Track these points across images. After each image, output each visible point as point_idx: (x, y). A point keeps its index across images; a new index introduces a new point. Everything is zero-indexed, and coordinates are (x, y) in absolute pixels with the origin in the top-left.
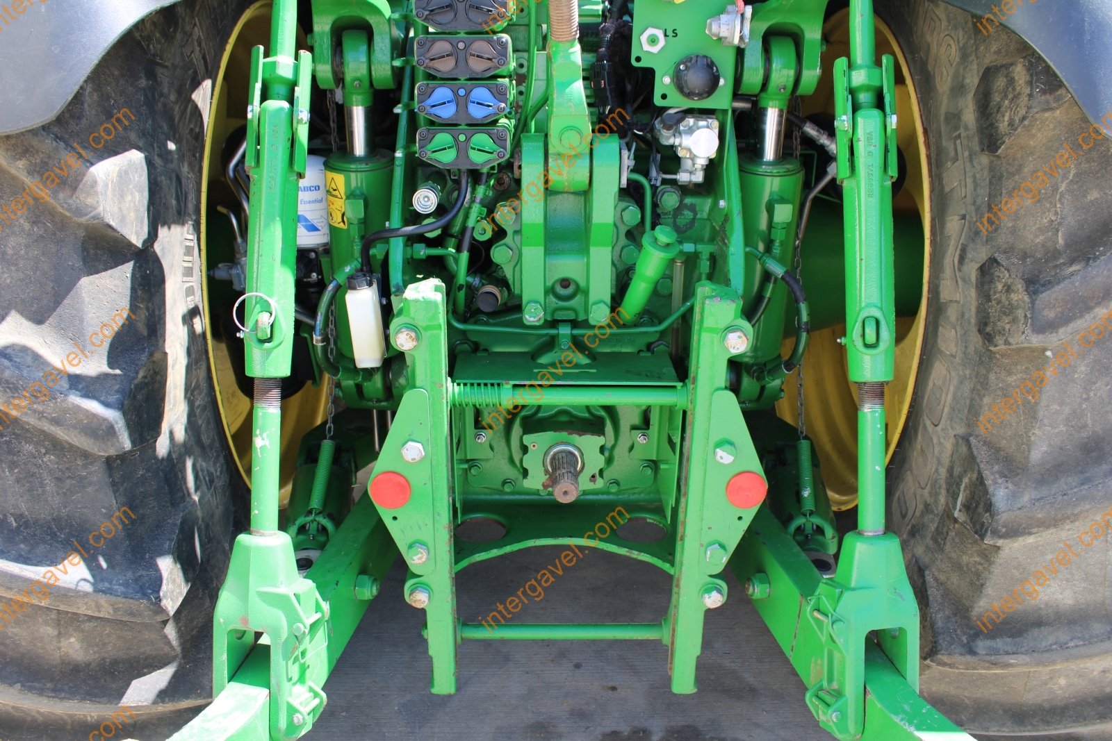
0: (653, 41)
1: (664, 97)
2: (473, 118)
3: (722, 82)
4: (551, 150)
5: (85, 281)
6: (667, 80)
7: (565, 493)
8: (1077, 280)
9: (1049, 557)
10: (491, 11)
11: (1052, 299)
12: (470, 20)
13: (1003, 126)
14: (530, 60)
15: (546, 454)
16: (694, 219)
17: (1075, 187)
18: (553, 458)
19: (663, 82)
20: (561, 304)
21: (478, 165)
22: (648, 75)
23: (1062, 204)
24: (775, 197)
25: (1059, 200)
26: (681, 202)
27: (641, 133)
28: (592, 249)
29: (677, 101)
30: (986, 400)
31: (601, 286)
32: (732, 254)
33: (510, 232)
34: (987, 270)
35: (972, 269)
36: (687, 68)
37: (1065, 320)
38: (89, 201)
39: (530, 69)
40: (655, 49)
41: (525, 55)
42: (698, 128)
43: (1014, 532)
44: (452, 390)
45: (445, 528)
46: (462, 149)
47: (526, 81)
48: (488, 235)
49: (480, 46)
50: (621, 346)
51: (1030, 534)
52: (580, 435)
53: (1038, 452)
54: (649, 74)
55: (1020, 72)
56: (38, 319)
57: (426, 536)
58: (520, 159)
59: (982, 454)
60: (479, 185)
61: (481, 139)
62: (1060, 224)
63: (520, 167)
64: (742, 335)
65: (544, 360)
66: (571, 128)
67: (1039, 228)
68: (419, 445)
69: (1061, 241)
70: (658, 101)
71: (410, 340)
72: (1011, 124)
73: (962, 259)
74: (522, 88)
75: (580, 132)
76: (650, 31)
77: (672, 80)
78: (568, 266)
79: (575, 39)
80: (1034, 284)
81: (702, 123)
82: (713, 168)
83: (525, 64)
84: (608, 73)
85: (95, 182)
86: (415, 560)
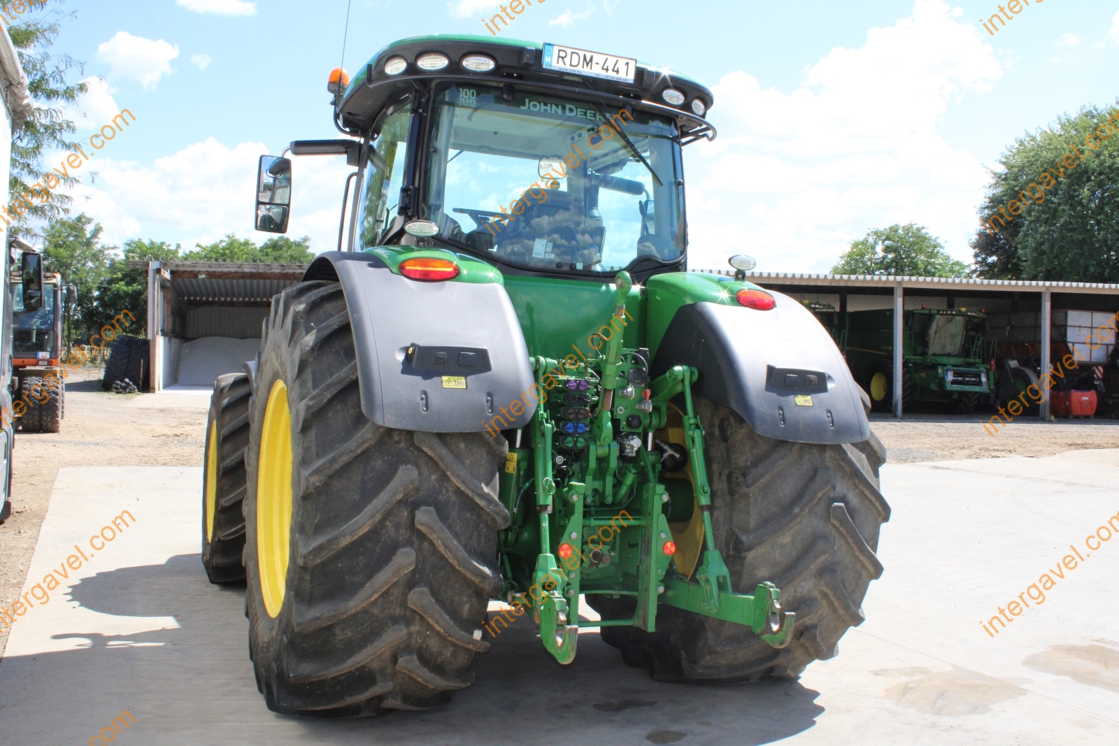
0: (621, 410)
1: (623, 428)
3: (643, 423)
4: (599, 444)
6: (624, 423)
8: (754, 473)
11: (750, 478)
13: (729, 434)
15: (591, 552)
25: (747, 453)
28: (607, 479)
29: (627, 430)
30: (735, 514)
31: (609, 491)
34: (729, 476)
35: (724, 477)
36: (632, 419)
37: (753, 484)
40: (621, 413)
43: (749, 549)
44: (582, 520)
46: (575, 442)
51: (754, 549)
53: (752, 525)
55: (732, 420)
58: (590, 446)
59: (736, 530)
61: (580, 439)
62: (748, 459)
63: (590, 449)
64: (666, 496)
67: (743, 461)
68: (576, 534)
69: (749, 463)
71: (577, 497)
72: (731, 433)
73: (720, 475)
76: (619, 407)
77: (627, 423)
79: (609, 410)
80: (744, 475)
81: (635, 437)
86: (571, 577)
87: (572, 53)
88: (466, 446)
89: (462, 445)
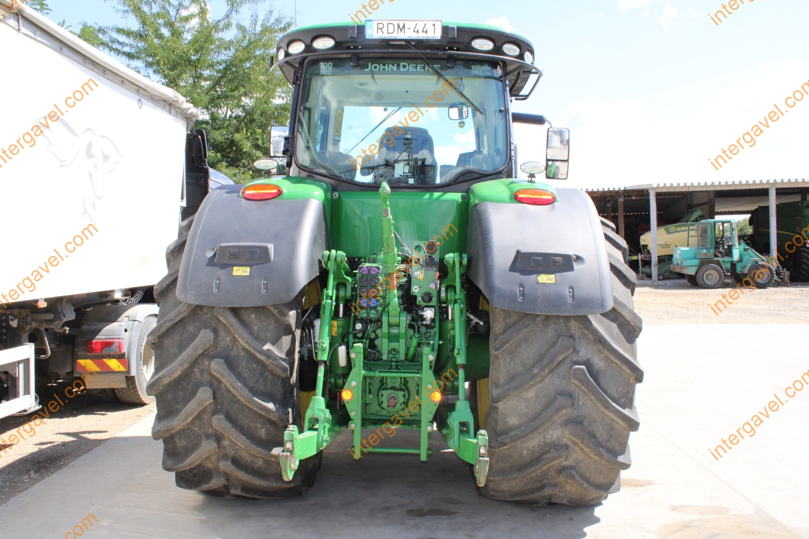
0: (416, 289)
1: (419, 302)
2: (371, 306)
3: (434, 299)
4: (390, 315)
5: (284, 337)
6: (420, 298)
7: (392, 403)
10: (376, 282)
12: (371, 284)
14: (385, 293)
15: (388, 396)
19: (419, 299)
20: (393, 356)
21: (372, 318)
22: (415, 297)
24: (450, 328)
26: (426, 330)
28: (400, 341)
29: (422, 304)
31: (402, 351)
33: (380, 336)
36: (425, 296)
38: (288, 319)
39: (386, 295)
40: (417, 291)
42: (428, 310)
44: (363, 372)
46: (368, 314)
47: (385, 298)
48: (374, 337)
51: (501, 401)
52: (397, 392)
53: (502, 382)
56: (273, 344)
57: (355, 409)
58: (382, 317)
60: (372, 323)
61: (373, 311)
63: (382, 319)
64: (433, 356)
66: (395, 310)
68: (355, 382)
70: (418, 304)
71: (354, 355)
74: (384, 300)
75: (397, 311)
76: (415, 287)
78: (394, 345)
79: (396, 288)
81: (430, 309)
82: (433, 320)
84: (404, 297)
85: (290, 315)
86: (352, 414)
87: (388, 24)
88: (256, 317)
89: (253, 316)
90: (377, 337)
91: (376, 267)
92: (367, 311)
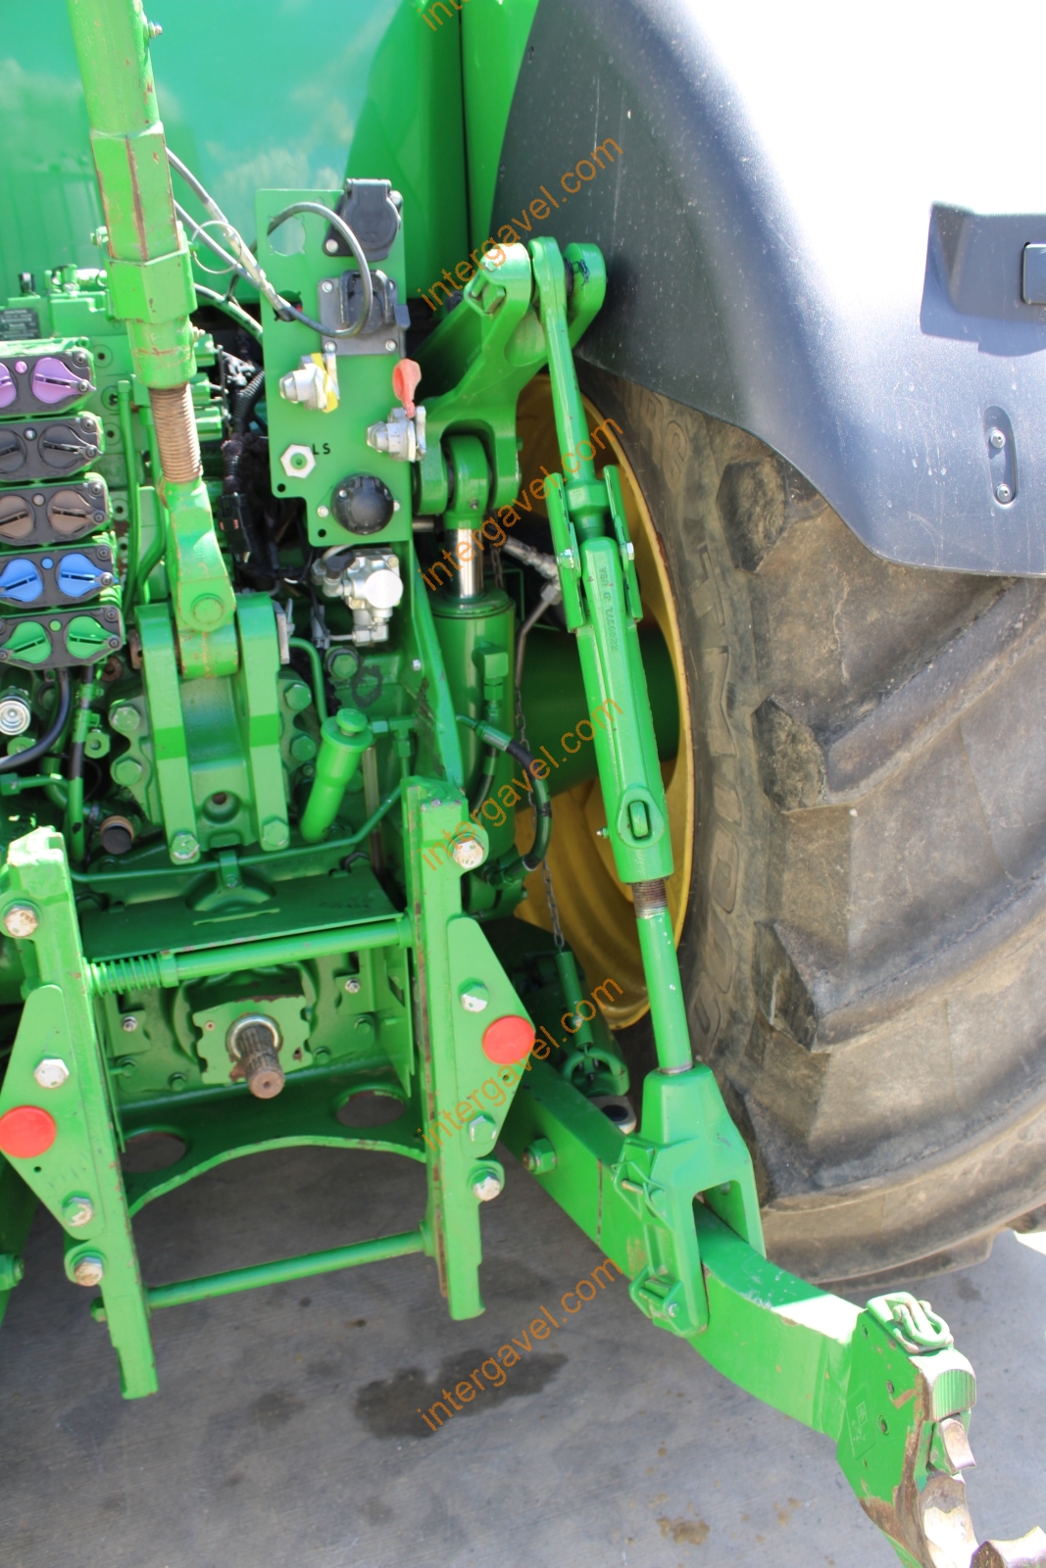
0: (299, 462)
1: (322, 533)
2: (67, 597)
3: (397, 506)
4: (181, 627)
6: (324, 512)
7: (267, 1085)
8: (873, 720)
9: (887, 1054)
10: (75, 450)
11: (847, 748)
12: (47, 464)
13: (758, 538)
14: (131, 501)
15: (228, 1033)
16: (380, 685)
17: (852, 607)
18: (240, 1038)
19: (319, 515)
20: (219, 826)
21: (82, 660)
22: (297, 508)
23: (840, 629)
24: (483, 645)
25: (837, 625)
26: (360, 665)
27: (294, 582)
28: (254, 751)
29: (339, 539)
30: (787, 876)
31: (271, 798)
32: (442, 733)
33: (134, 739)
34: (764, 715)
35: (745, 715)
36: (349, 495)
37: (864, 771)
39: (132, 513)
40: (303, 473)
41: (123, 494)
42: (373, 571)
43: (844, 1034)
44: (92, 974)
45: (111, 1167)
46: (57, 642)
47: (130, 530)
48: (105, 749)
49: (66, 498)
50: (306, 868)
52: (271, 1000)
53: (857, 932)
54: (299, 506)
55: (767, 472)
57: (85, 1184)
58: (140, 643)
59: (791, 943)
60: (84, 683)
61: (83, 624)
62: (841, 654)
63: (140, 654)
64: (475, 844)
65: (204, 906)
66: (207, 596)
67: (818, 661)
68: (59, 1063)
69: (845, 674)
70: (314, 540)
71: (27, 922)
72: (767, 536)
73: (731, 702)
74: (124, 540)
75: (219, 601)
76: (294, 450)
77: (331, 510)
78: (223, 776)
79: (197, 477)
80: (824, 731)
81: (377, 563)
82: (399, 619)
83: (124, 505)
84: (242, 509)
86: (75, 1221)
90: (120, 743)
91: (59, 356)
92: (47, 629)
